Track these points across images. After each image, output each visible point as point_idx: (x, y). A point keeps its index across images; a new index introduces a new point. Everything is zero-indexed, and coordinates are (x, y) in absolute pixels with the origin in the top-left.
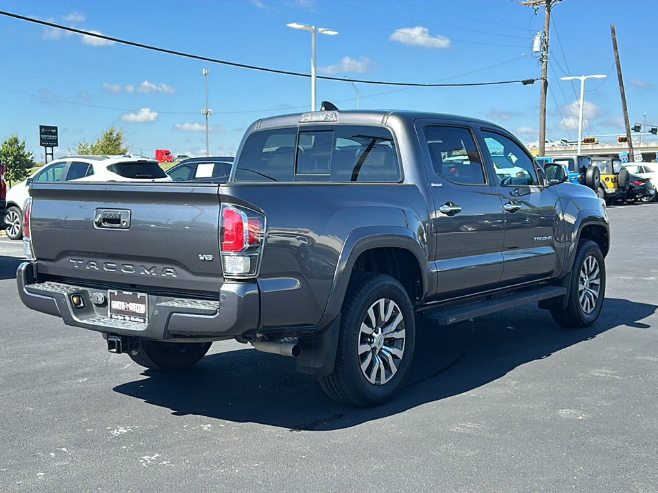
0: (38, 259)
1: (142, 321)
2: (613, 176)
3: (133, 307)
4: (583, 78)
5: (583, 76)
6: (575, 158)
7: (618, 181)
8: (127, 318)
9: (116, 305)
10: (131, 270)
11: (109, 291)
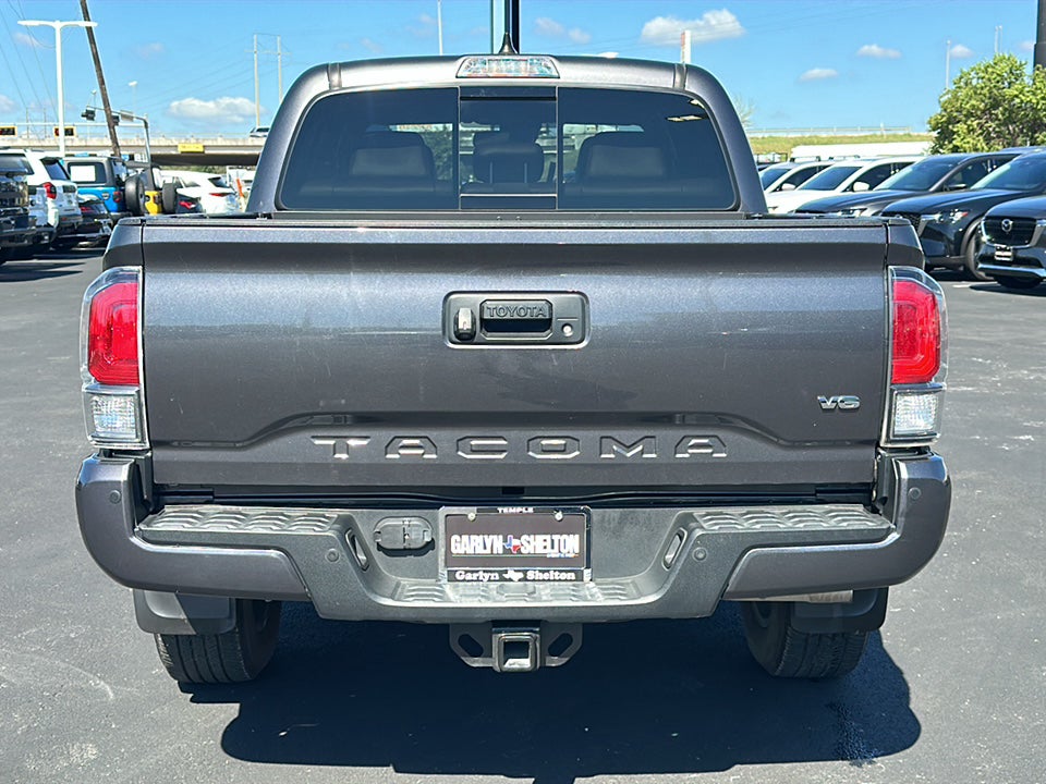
0: (154, 444)
1: (572, 576)
2: (155, 193)
3: (534, 544)
4: (58, 25)
5: (58, 22)
6: (104, 161)
7: (162, 202)
8: (511, 574)
9: (465, 545)
10: (563, 451)
11: (444, 511)
